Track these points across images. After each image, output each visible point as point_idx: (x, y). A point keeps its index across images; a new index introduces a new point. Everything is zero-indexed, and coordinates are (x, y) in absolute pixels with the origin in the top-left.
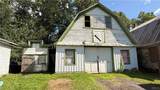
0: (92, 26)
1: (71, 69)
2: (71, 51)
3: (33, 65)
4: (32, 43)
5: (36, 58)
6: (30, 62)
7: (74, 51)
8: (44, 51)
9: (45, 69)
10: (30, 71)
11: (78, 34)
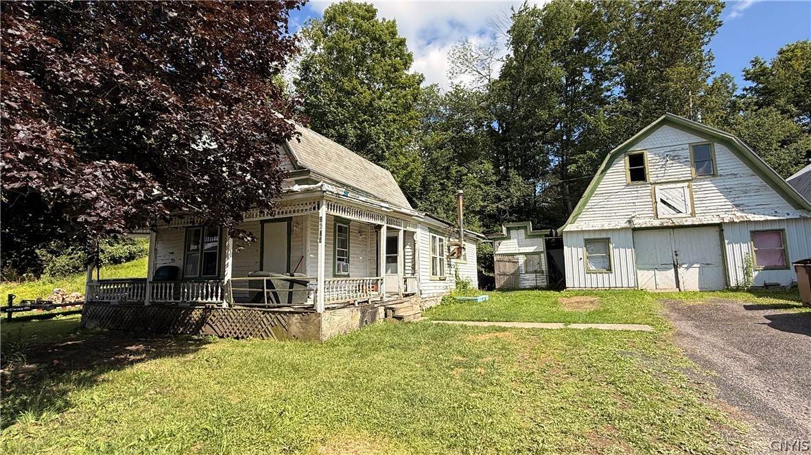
0: (651, 178)
1: (601, 281)
2: (598, 243)
3: (516, 274)
4: (509, 229)
5: (522, 259)
6: (510, 269)
7: (607, 241)
8: (538, 245)
9: (543, 282)
10: (513, 286)
11: (614, 201)
